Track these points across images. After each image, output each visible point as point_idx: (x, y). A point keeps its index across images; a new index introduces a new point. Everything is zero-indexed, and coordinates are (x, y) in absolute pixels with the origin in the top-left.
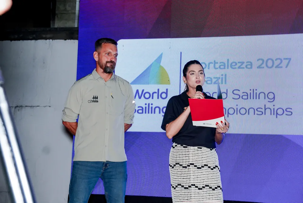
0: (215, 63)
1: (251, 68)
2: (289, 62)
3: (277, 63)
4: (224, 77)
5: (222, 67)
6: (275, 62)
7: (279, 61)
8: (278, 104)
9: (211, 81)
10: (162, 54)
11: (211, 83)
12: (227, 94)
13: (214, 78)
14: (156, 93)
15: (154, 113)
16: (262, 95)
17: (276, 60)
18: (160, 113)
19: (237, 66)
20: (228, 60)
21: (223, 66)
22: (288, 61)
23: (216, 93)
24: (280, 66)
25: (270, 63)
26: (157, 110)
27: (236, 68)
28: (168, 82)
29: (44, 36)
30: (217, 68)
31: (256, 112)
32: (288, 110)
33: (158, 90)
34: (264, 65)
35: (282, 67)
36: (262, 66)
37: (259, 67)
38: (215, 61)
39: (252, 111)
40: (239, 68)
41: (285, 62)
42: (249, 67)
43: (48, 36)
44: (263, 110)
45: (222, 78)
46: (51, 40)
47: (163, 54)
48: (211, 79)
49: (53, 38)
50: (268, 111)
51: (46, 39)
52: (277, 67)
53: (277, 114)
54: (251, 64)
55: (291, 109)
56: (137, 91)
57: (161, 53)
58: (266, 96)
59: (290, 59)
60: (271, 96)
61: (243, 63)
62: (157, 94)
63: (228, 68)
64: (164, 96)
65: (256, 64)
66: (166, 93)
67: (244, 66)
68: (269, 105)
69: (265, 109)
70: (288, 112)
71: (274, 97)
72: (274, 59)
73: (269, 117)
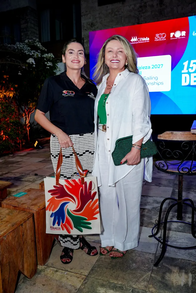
3: (158, 66)
4: (140, 72)
7: (159, 66)
8: (159, 81)
16: (153, 78)
19: (145, 68)
25: (156, 66)
31: (152, 84)
34: (154, 67)
35: (160, 68)
37: (152, 68)
39: (150, 84)
41: (161, 66)
44: (154, 83)
50: (155, 83)
53: (158, 84)
54: (150, 67)
59: (163, 65)
60: (156, 78)
61: (147, 67)
65: (151, 67)
67: (147, 68)
68: (156, 81)
70: (162, 83)
72: (157, 65)
73: (156, 86)
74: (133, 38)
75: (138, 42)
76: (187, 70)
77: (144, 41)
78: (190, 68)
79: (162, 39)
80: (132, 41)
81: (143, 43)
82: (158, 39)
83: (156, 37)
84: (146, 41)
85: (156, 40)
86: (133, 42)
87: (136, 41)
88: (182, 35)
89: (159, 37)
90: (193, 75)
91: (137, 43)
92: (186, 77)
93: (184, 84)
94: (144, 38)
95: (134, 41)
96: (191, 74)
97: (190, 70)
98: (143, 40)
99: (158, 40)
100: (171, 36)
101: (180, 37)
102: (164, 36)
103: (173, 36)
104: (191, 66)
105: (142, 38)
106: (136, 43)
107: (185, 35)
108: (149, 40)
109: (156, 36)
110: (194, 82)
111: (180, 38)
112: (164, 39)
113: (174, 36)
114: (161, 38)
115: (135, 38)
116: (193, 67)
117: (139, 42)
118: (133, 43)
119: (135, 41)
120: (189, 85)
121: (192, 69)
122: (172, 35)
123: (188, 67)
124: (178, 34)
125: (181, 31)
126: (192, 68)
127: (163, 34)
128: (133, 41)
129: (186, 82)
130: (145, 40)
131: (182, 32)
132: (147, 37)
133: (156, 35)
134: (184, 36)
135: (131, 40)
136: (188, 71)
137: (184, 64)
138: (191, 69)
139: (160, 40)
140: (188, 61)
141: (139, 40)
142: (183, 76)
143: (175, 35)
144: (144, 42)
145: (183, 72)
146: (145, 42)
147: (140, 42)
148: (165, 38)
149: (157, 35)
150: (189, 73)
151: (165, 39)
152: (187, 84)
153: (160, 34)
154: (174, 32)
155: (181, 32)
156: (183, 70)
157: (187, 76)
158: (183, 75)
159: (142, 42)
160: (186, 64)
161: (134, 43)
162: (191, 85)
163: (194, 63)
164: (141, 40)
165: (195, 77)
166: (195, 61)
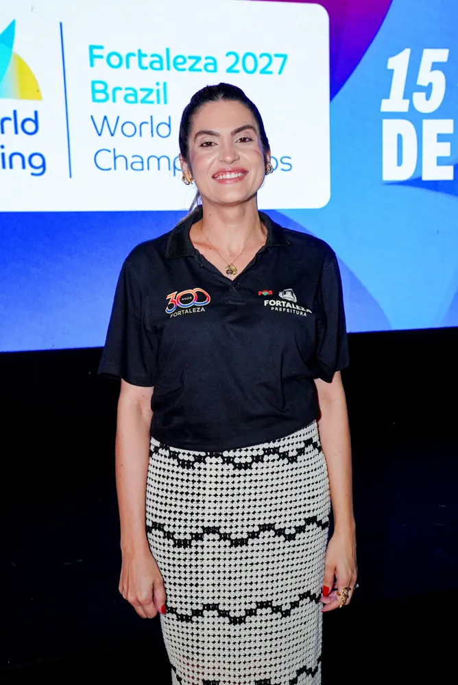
0: (141, 55)
1: (215, 70)
2: (284, 62)
3: (263, 62)
4: (161, 87)
5: (157, 65)
6: (259, 60)
7: (266, 59)
9: (135, 95)
10: (13, 24)
11: (136, 102)
12: (169, 126)
13: (142, 90)
14: (10, 119)
15: (11, 167)
17: (261, 56)
18: (24, 167)
19: (187, 66)
20: (168, 50)
21: (159, 62)
22: (282, 59)
23: (147, 123)
24: (269, 69)
25: (250, 60)
26: (17, 159)
27: (184, 70)
28: (37, 94)
30: (146, 68)
32: (284, 160)
33: (15, 112)
34: (239, 67)
35: (271, 73)
36: (235, 68)
37: (229, 70)
38: (139, 51)
40: (192, 69)
41: (277, 62)
42: (211, 68)
45: (158, 91)
47: (16, 23)
48: (135, 91)
52: (263, 71)
54: (215, 64)
55: (290, 158)
57: (12, 20)
59: (285, 57)
61: (198, 59)
62: (13, 121)
63: (168, 69)
64: (30, 126)
66: (36, 122)
67: (200, 65)
70: (285, 164)
72: (257, 56)
76: (404, 98)
78: (421, 89)
90: (432, 128)
92: (400, 137)
96: (425, 122)
97: (420, 102)
104: (422, 80)
110: (439, 164)
116: (430, 85)
120: (416, 182)
121: (428, 98)
123: (411, 87)
126: (428, 90)
129: (400, 163)
136: (411, 105)
137: (390, 67)
138: (423, 95)
140: (407, 52)
142: (390, 129)
145: (386, 106)
150: (415, 117)
152: (406, 173)
156: (388, 97)
157: (407, 128)
158: (387, 124)
160: (399, 63)
162: (425, 177)
163: (436, 66)
165: (441, 138)
166: (442, 55)
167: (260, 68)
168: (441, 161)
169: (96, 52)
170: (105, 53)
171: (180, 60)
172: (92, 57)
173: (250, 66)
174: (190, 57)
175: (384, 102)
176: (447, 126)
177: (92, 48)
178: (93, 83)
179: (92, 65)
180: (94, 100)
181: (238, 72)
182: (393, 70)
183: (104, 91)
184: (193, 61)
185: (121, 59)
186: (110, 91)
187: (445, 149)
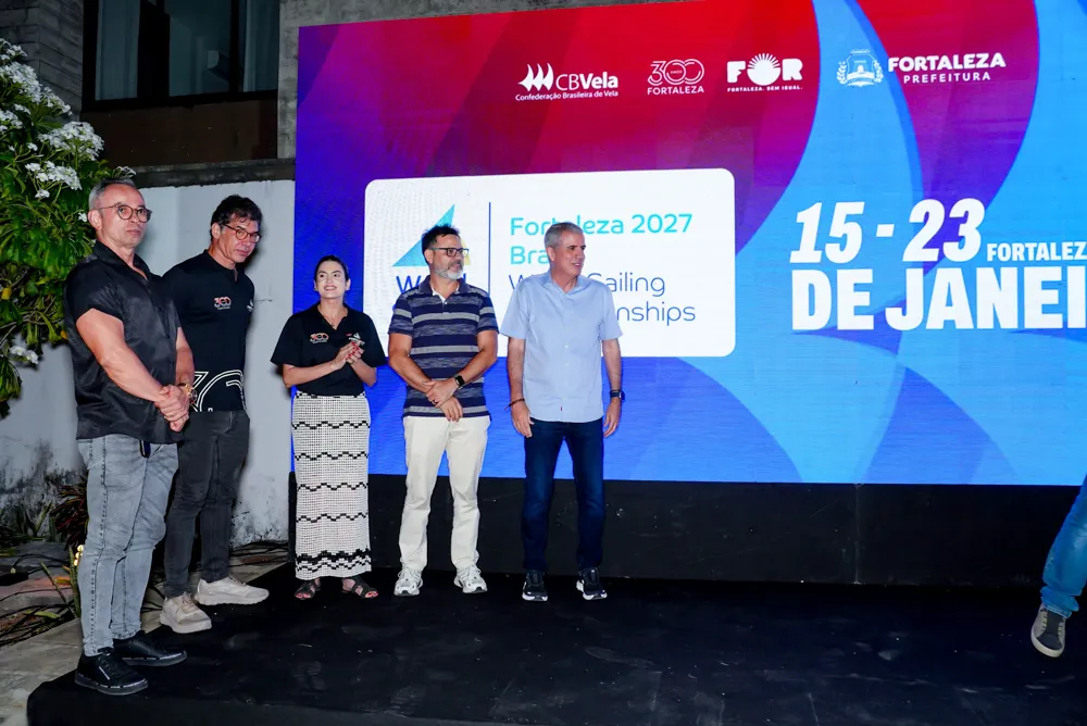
2: (689, 220)
3: (667, 222)
6: (664, 220)
7: (671, 220)
8: (673, 298)
10: (453, 208)
16: (642, 284)
17: (666, 217)
19: (595, 229)
20: (579, 217)
22: (687, 218)
24: (673, 228)
25: (655, 223)
27: (592, 233)
29: (258, 175)
31: (632, 316)
32: (687, 311)
34: (645, 226)
35: (676, 231)
36: (640, 229)
37: (635, 231)
39: (622, 314)
40: (599, 232)
41: (682, 221)
42: (617, 229)
43: (266, 174)
44: (644, 312)
46: (269, 182)
49: (273, 178)
50: (653, 313)
51: (261, 179)
52: (666, 231)
53: (669, 318)
54: (621, 226)
55: (693, 308)
56: (409, 279)
58: (650, 285)
59: (690, 216)
60: (658, 284)
61: (606, 222)
65: (630, 225)
67: (608, 228)
68: (655, 302)
69: (648, 310)
70: (689, 314)
71: (663, 288)
72: (662, 216)
73: (654, 324)
74: (535, 75)
75: (561, 92)
76: (816, 249)
77: (591, 89)
78: (835, 240)
79: (684, 85)
80: (529, 88)
81: (584, 98)
82: (665, 84)
83: (656, 77)
84: (601, 90)
85: (655, 88)
86: (534, 90)
87: (549, 87)
88: (786, 77)
89: (670, 78)
90: (847, 278)
91: (556, 96)
92: (811, 287)
93: (802, 320)
94: (591, 75)
95: (539, 88)
96: (840, 272)
97: (834, 253)
98: (586, 86)
99: (664, 90)
100: (732, 77)
101: (774, 84)
102: (692, 71)
103: (739, 77)
104: (838, 228)
105: (582, 76)
106: (548, 97)
107: (798, 77)
108: (616, 85)
109: (654, 72)
110: (856, 313)
111: (777, 88)
112: (693, 86)
113: (744, 78)
114: (679, 82)
115: (545, 75)
116: (845, 236)
117: (565, 96)
118: (531, 97)
119: (543, 87)
120: (831, 331)
121: (842, 248)
122: (734, 69)
123: (824, 237)
124: (764, 72)
125: (780, 56)
126: (842, 242)
127: (691, 61)
128: (534, 87)
129: (812, 312)
130: (595, 87)
131: (785, 62)
132: (605, 74)
133: (656, 64)
134: (792, 82)
135: (524, 83)
136: (824, 256)
137: (799, 221)
138: (838, 245)
139: (676, 90)
140: (817, 208)
141: (564, 82)
142: (800, 280)
143: (750, 72)
144: (591, 95)
145: (795, 257)
146: (599, 94)
147: (569, 92)
148: (698, 85)
149: (660, 67)
150: (829, 268)
151: (701, 89)
152: (819, 321)
153: (676, 62)
154: (747, 58)
155: (780, 62)
156: (797, 249)
157: (820, 279)
158: (796, 274)
159: (582, 95)
160: (810, 217)
161: (540, 97)
162: (841, 326)
163: (850, 218)
164: (574, 85)
165: (858, 287)
166: (857, 208)
167: (665, 227)
168: (859, 311)
169: (517, 223)
170: (523, 223)
171: (589, 225)
172: (513, 227)
173: (655, 226)
174: (599, 222)
175: (793, 253)
176: (866, 276)
177: (513, 220)
178: (513, 248)
179: (513, 234)
180: (513, 262)
181: (643, 231)
182: (802, 224)
183: (521, 255)
184: (601, 225)
185: (537, 227)
186: (526, 255)
187: (864, 299)
